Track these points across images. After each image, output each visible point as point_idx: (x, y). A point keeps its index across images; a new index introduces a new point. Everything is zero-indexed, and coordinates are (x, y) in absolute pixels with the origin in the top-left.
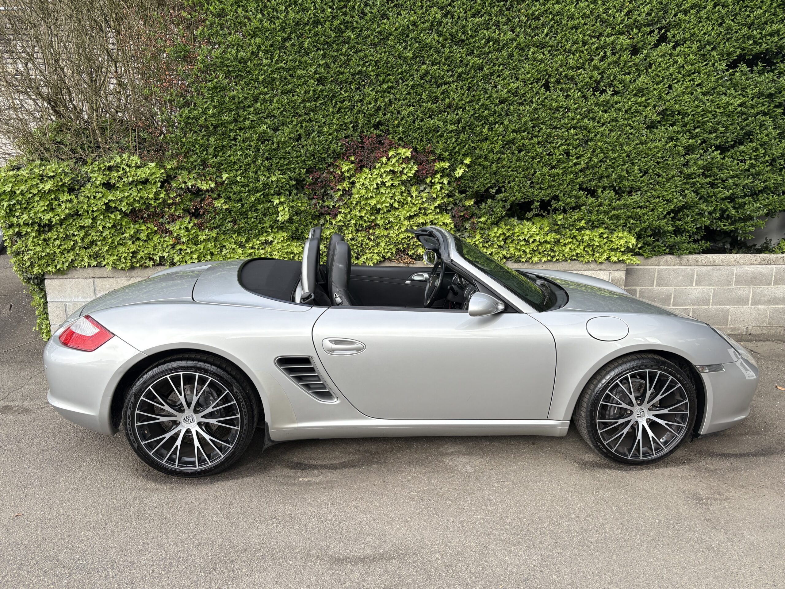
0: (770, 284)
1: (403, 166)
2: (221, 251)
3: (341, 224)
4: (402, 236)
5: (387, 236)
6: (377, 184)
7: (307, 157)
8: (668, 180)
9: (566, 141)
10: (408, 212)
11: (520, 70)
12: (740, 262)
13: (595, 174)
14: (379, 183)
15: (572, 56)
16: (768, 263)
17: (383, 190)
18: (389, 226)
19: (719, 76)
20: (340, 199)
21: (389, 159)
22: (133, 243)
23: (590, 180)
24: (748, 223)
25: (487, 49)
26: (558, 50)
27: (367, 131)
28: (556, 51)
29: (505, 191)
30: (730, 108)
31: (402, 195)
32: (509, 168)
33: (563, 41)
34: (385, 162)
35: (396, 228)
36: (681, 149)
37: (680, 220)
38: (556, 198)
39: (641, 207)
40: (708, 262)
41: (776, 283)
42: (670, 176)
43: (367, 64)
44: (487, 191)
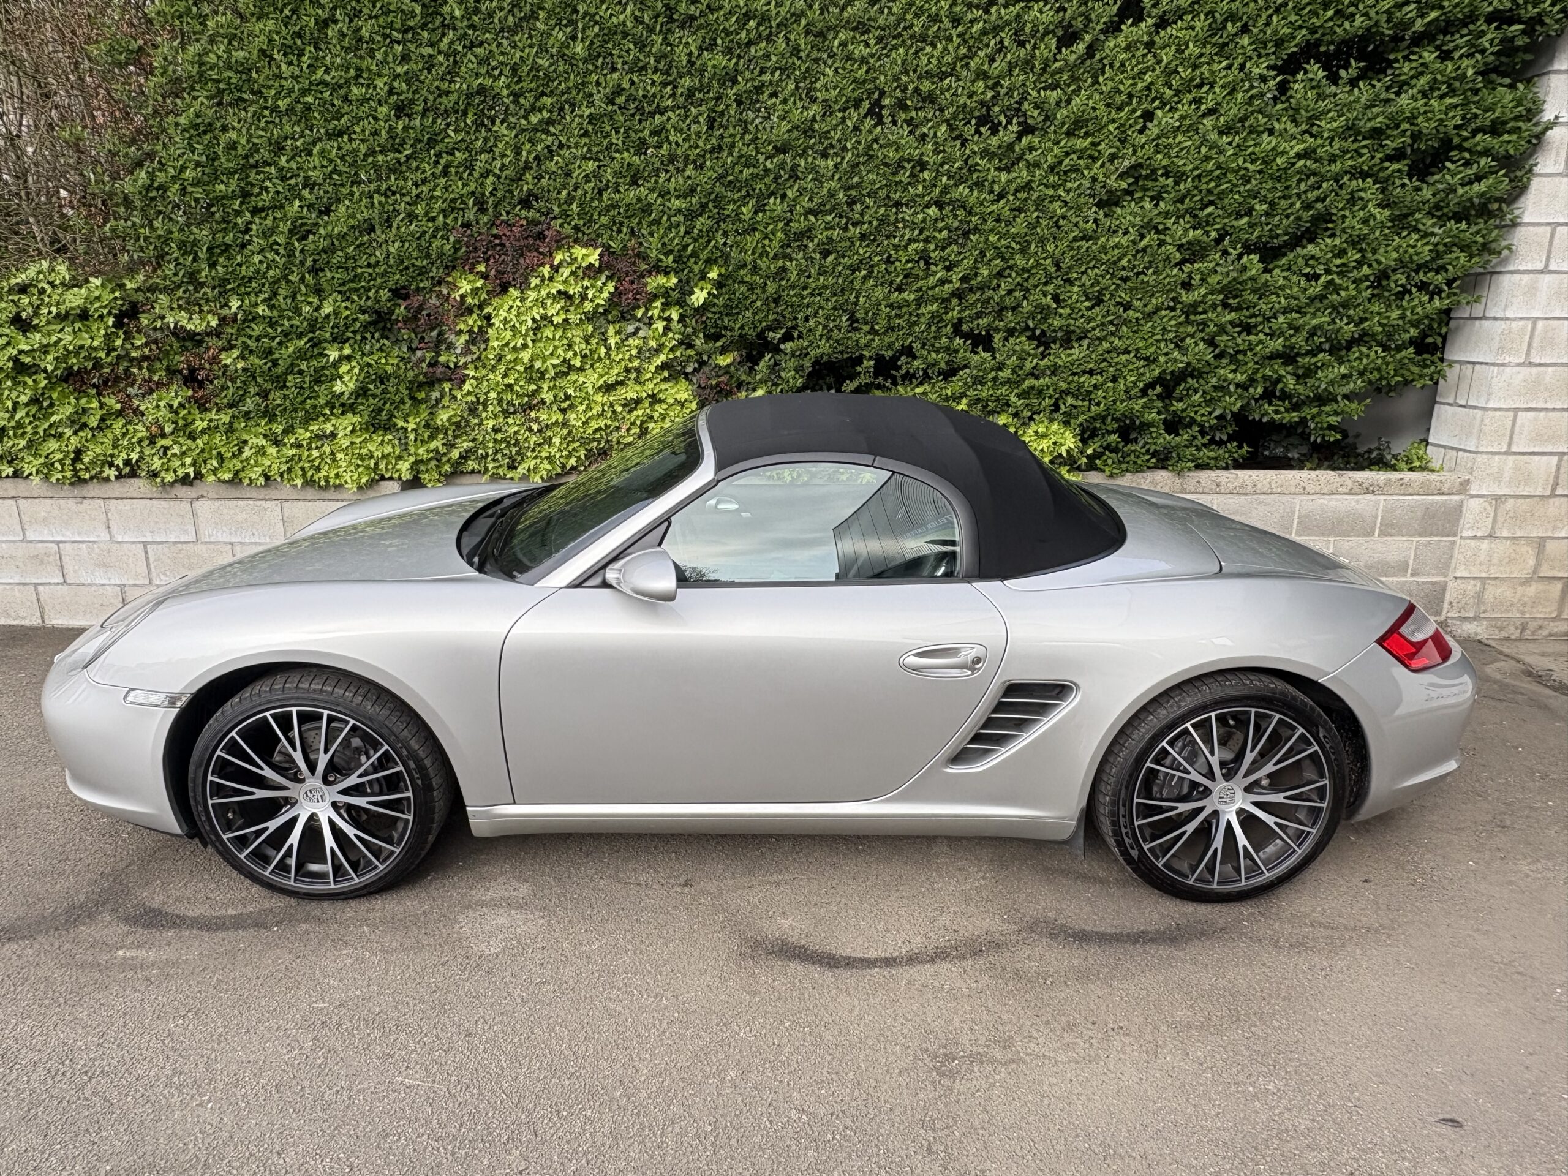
0: (1371, 533)
1: (586, 283)
2: (240, 452)
3: (469, 399)
4: (594, 425)
5: (565, 424)
6: (534, 319)
7: (390, 266)
8: (1149, 316)
9: (921, 233)
10: (602, 376)
11: (818, 79)
12: (1309, 489)
13: (988, 301)
14: (537, 317)
15: (928, 49)
16: (1368, 492)
17: (548, 332)
18: (567, 404)
19: (1254, 92)
20: (467, 351)
21: (556, 269)
22: (75, 433)
23: (979, 315)
24: (1327, 409)
25: (744, 34)
26: (900, 35)
27: (508, 213)
28: (894, 37)
29: (800, 337)
30: (1279, 161)
31: (588, 343)
32: (805, 288)
33: (909, 17)
34: (547, 276)
35: (581, 408)
36: (1171, 249)
37: (1180, 400)
38: (909, 351)
39: (1091, 373)
40: (1242, 487)
41: (1382, 533)
42: (1150, 308)
43: (496, 73)
44: (761, 335)
